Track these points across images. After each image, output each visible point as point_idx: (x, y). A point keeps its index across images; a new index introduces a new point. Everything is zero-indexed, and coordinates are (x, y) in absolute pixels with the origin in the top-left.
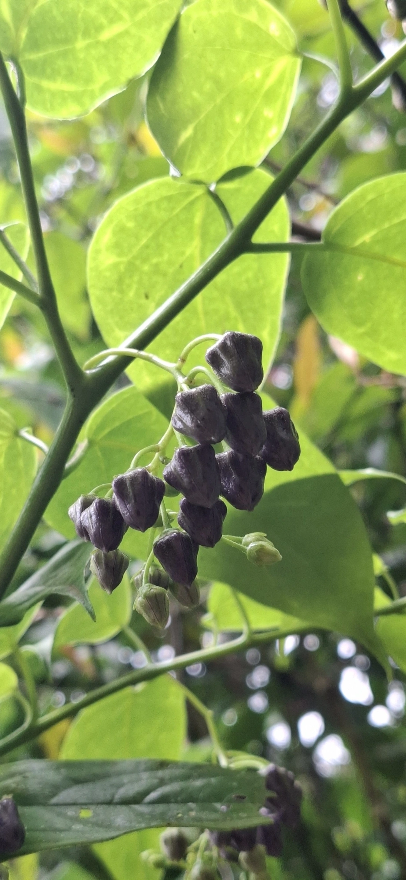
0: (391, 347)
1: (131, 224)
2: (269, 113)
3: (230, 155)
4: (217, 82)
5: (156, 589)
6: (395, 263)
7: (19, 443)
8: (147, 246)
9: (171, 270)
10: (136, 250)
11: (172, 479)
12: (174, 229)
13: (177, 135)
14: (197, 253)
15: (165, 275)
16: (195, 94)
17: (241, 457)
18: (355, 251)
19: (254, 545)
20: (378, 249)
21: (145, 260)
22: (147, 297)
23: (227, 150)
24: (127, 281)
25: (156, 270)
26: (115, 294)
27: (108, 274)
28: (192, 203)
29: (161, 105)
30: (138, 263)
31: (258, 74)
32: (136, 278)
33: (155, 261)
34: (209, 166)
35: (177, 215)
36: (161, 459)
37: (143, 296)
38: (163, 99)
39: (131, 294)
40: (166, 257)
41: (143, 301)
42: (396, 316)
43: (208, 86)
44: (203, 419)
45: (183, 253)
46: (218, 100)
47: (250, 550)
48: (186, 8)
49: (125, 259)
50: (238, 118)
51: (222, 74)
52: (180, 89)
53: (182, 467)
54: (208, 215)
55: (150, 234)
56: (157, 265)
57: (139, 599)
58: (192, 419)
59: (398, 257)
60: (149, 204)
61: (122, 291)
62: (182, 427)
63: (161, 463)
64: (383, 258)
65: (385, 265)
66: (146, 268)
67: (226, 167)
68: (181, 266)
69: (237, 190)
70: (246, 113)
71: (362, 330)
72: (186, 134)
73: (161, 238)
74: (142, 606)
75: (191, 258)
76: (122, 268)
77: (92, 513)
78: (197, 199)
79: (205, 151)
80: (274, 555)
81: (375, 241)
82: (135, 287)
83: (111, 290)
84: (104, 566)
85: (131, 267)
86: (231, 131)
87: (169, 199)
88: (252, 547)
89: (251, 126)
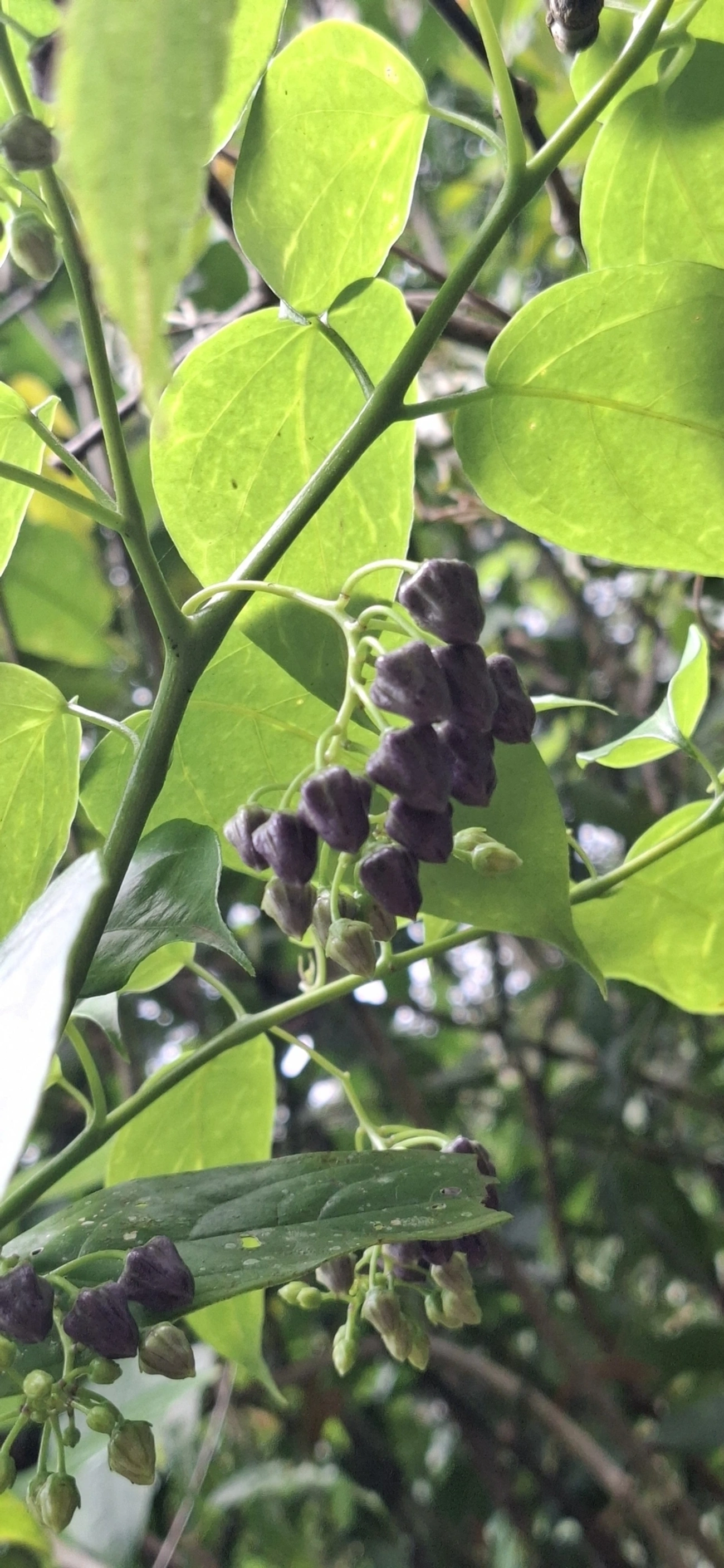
0: (575, 519)
1: (209, 383)
2: (388, 196)
3: (342, 267)
4: (320, 163)
5: (357, 925)
6: (580, 400)
7: (64, 718)
8: (232, 412)
9: (265, 442)
10: (215, 421)
11: (382, 776)
12: (268, 383)
13: (280, 252)
14: (300, 413)
15: (258, 450)
16: (295, 186)
17: (463, 732)
18: (528, 391)
19: (482, 849)
20: (556, 383)
21: (230, 431)
22: (235, 486)
23: (338, 262)
24: (206, 465)
25: (246, 444)
26: (189, 486)
27: (179, 458)
28: (294, 343)
29: (253, 211)
30: (219, 437)
31: (373, 144)
32: (218, 460)
33: (242, 431)
34: (318, 289)
35: (273, 362)
36: (343, 744)
37: (230, 484)
38: (255, 202)
39: (213, 483)
40: (257, 424)
41: (230, 491)
42: (581, 473)
43: (310, 171)
44: (422, 692)
45: (281, 415)
46: (324, 191)
47: (478, 857)
48: (273, 60)
49: (202, 434)
50: (349, 212)
51: (326, 150)
52: (274, 183)
53: (398, 760)
54: (315, 356)
55: (236, 394)
56: (246, 436)
57: (333, 942)
58: (407, 694)
59: (583, 391)
60: (234, 352)
61: (199, 482)
62: (390, 703)
63: (343, 750)
64: (564, 396)
65: (567, 403)
66: (231, 443)
67: (339, 288)
68: (279, 434)
69: (353, 314)
70: (360, 203)
71: (537, 499)
72: (289, 250)
73: (251, 397)
74: (339, 952)
75: (293, 418)
76: (199, 446)
77: (272, 832)
78: (301, 336)
79: (312, 267)
80: (512, 861)
81: (553, 372)
82: (217, 471)
83: (185, 481)
84: (288, 905)
85: (212, 445)
86: (342, 232)
87: (262, 341)
88: (479, 852)
89: (366, 220)
